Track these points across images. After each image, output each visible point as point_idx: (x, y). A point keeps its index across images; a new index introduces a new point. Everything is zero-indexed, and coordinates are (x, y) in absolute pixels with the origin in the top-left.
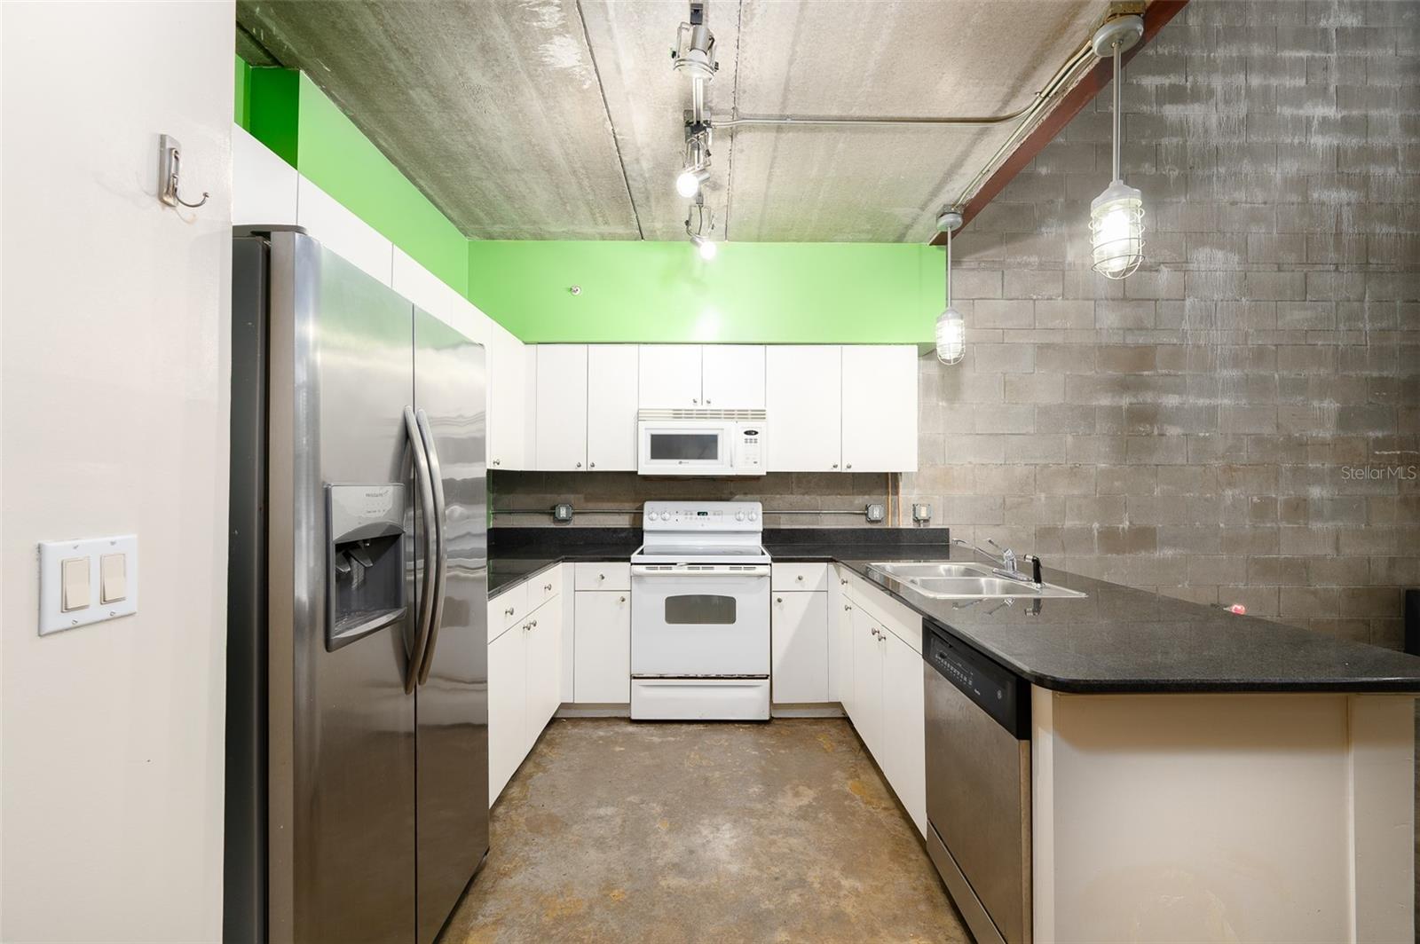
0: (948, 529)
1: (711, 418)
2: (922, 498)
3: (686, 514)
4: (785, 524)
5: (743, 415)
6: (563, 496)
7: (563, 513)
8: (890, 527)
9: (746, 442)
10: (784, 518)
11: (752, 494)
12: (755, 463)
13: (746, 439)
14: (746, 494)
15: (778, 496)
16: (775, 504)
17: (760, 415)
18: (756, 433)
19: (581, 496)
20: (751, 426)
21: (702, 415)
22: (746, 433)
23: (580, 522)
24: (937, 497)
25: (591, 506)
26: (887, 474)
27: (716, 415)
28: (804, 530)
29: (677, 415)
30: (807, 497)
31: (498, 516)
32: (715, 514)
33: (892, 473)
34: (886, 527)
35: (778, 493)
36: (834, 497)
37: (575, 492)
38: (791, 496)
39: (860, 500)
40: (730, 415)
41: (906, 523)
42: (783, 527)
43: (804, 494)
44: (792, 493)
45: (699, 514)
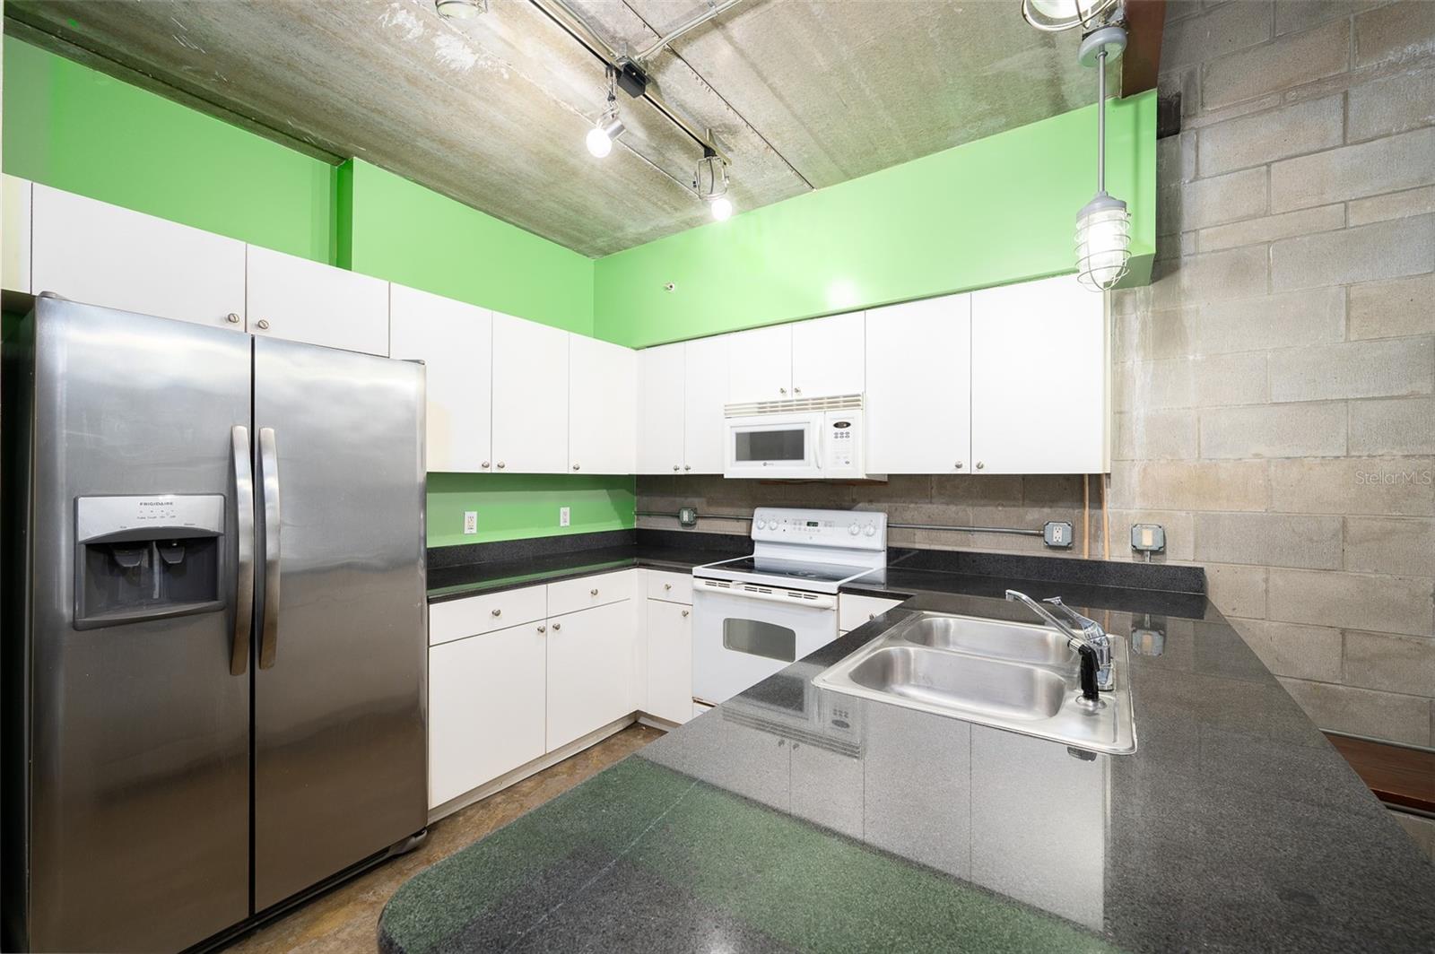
0: (1202, 569)
1: (797, 409)
2: (1150, 514)
3: (795, 524)
4: (922, 542)
5: (833, 403)
6: (689, 500)
7: (686, 516)
8: (1086, 557)
9: (836, 437)
10: (919, 534)
11: (878, 501)
12: (847, 463)
13: (836, 434)
14: (871, 501)
15: (912, 505)
16: (908, 515)
17: (853, 401)
18: (848, 425)
19: (704, 500)
20: (842, 415)
21: (787, 407)
22: (836, 425)
23: (703, 527)
24: (1184, 514)
25: (713, 510)
26: (1082, 476)
27: (802, 406)
28: (949, 552)
29: (763, 408)
30: (953, 508)
31: (640, 517)
32: (826, 525)
33: (1089, 475)
34: (1081, 557)
35: (912, 502)
36: (993, 509)
37: (699, 495)
38: (930, 506)
39: (1033, 515)
40: (818, 404)
41: (1116, 552)
42: (918, 546)
43: (948, 504)
44: (931, 503)
45: (809, 524)
